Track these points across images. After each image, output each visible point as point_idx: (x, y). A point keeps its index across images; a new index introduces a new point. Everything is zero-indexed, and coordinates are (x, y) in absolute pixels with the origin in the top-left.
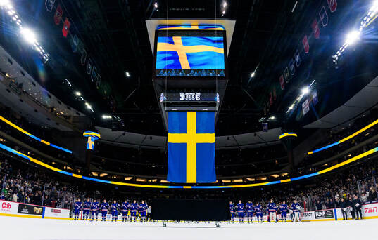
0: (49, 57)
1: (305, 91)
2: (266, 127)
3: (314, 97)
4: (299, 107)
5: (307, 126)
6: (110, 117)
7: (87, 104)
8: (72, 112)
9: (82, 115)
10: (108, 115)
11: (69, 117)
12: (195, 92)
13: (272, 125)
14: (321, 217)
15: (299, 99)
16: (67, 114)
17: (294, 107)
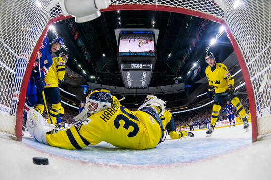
0: (67, 50)
1: (195, 65)
2: (177, 83)
3: (199, 68)
4: (193, 73)
5: (196, 82)
6: (94, 77)
7: (83, 71)
8: (77, 76)
9: (81, 77)
11: (75, 78)
12: (139, 63)
13: (180, 82)
14: (202, 128)
15: (192, 68)
16: (74, 77)
17: (190, 72)
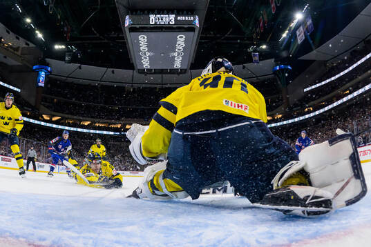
1: (299, 16)
2: (257, 58)
3: (308, 23)
4: (293, 35)
5: (303, 58)
6: (63, 47)
7: (37, 32)
8: (21, 43)
9: (31, 45)
10: (61, 44)
11: (17, 49)
12: (168, 14)
13: (264, 56)
15: (293, 25)
16: (16, 46)
17: (288, 35)
